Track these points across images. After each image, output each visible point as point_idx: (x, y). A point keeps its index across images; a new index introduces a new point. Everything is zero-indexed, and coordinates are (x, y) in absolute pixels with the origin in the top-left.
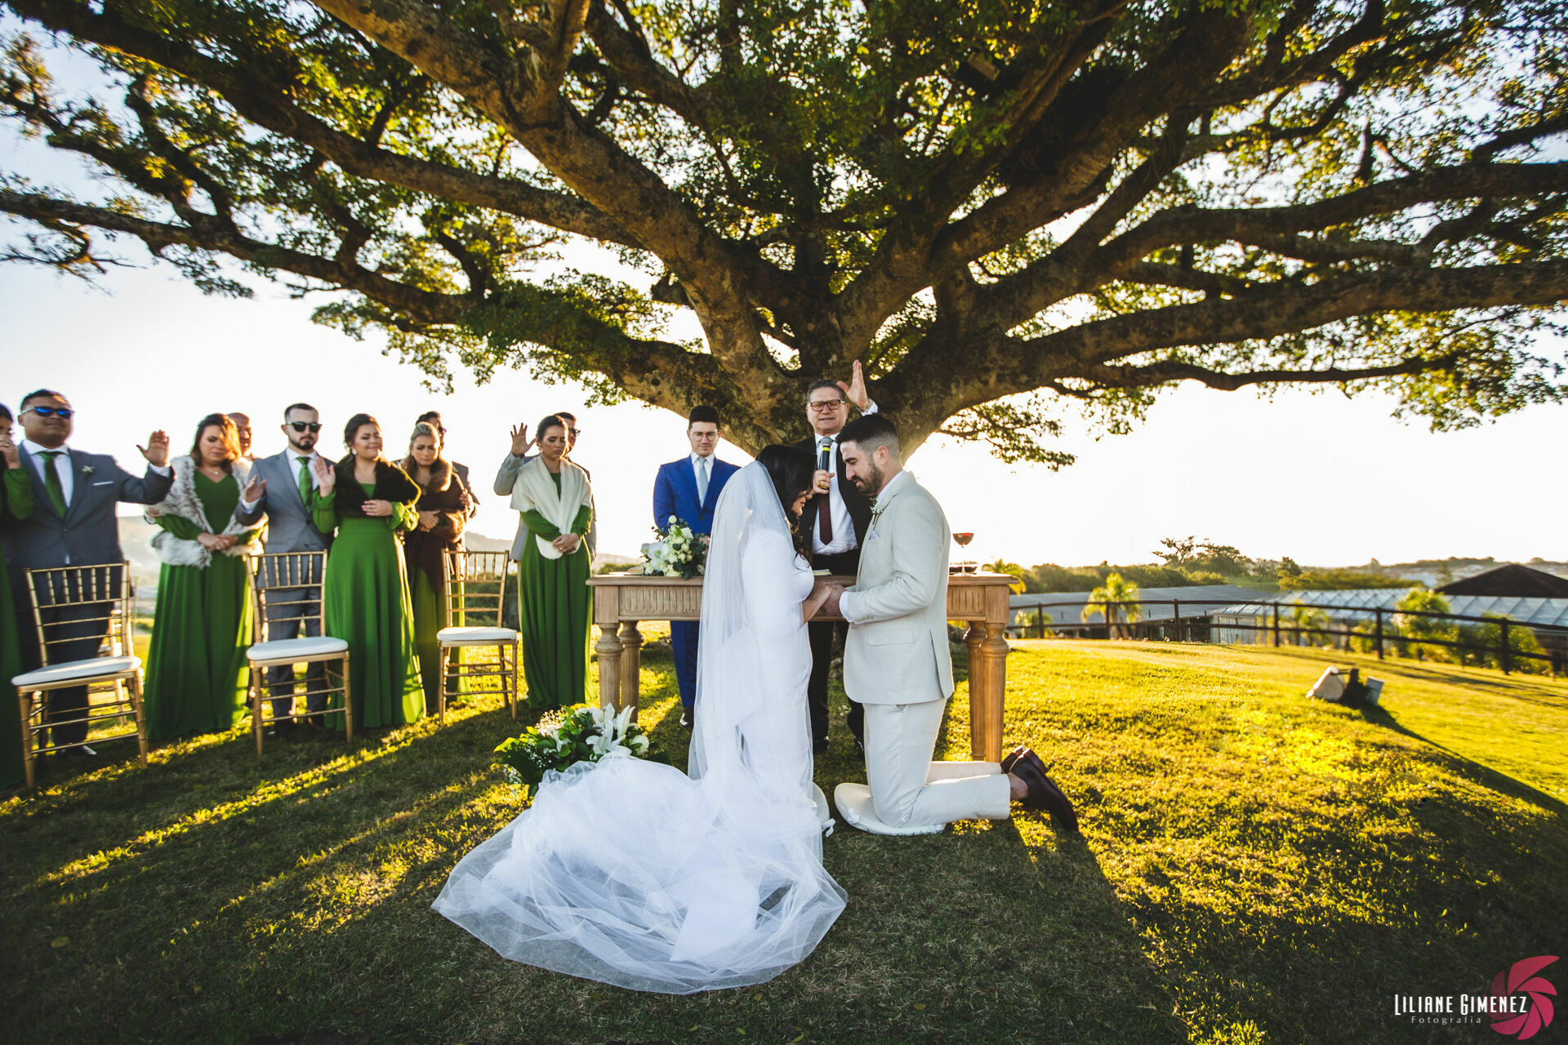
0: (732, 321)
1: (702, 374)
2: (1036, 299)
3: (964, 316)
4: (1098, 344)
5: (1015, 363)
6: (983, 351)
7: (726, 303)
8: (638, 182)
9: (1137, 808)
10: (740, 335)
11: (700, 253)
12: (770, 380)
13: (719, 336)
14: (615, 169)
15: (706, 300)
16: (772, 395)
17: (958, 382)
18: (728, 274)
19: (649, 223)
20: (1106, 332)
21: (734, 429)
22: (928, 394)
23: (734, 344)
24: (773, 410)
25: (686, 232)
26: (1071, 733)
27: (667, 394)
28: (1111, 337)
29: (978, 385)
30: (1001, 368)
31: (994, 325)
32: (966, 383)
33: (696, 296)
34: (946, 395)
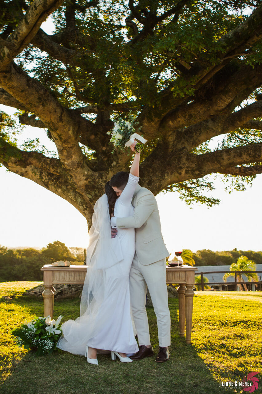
0: (72, 148)
1: (53, 167)
2: (202, 137)
3: (171, 143)
4: (229, 159)
5: (193, 165)
6: (179, 159)
7: (70, 140)
8: (38, 92)
9: (238, 349)
10: (74, 154)
11: (61, 120)
12: (86, 173)
13: (65, 153)
14: (29, 87)
15: (61, 139)
16: (86, 179)
17: (168, 173)
18: (71, 128)
19: (41, 108)
20: (233, 154)
21: (63, 191)
22: (155, 179)
23: (71, 157)
24: (86, 186)
25: (55, 112)
26: (216, 327)
27: (30, 173)
28: (235, 156)
29: (177, 174)
30: (187, 167)
31: (184, 148)
32: (172, 173)
33: (57, 137)
34: (163, 179)
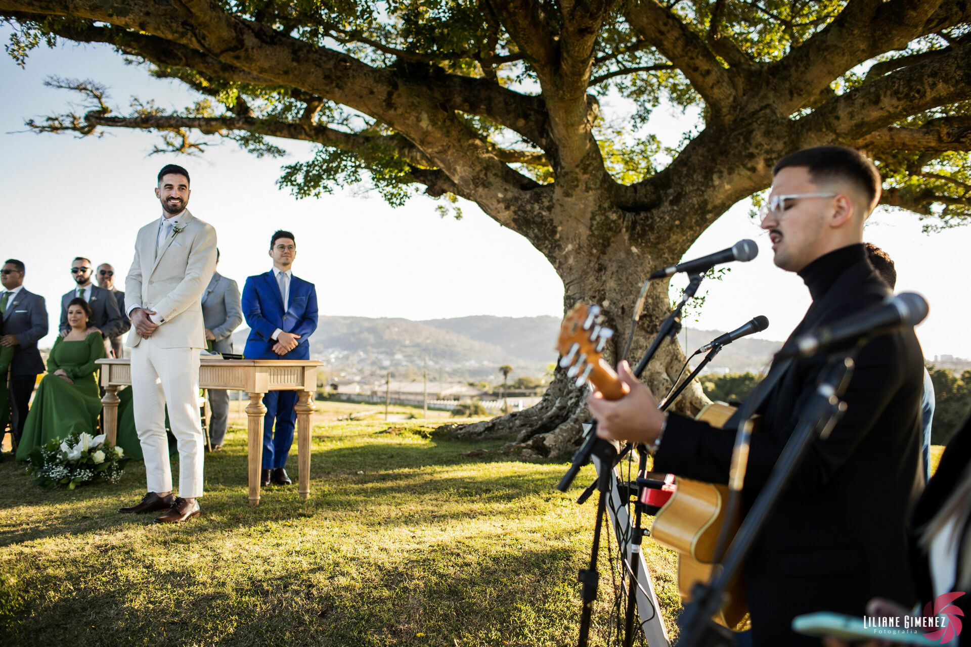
6: (748, 136)
7: (430, 139)
8: (319, 66)
10: (456, 162)
11: (390, 105)
12: (500, 195)
14: (298, 62)
16: (507, 208)
17: (721, 172)
18: (424, 116)
22: (689, 188)
25: (372, 93)
29: (745, 172)
30: (767, 152)
32: (731, 171)
34: (707, 186)
